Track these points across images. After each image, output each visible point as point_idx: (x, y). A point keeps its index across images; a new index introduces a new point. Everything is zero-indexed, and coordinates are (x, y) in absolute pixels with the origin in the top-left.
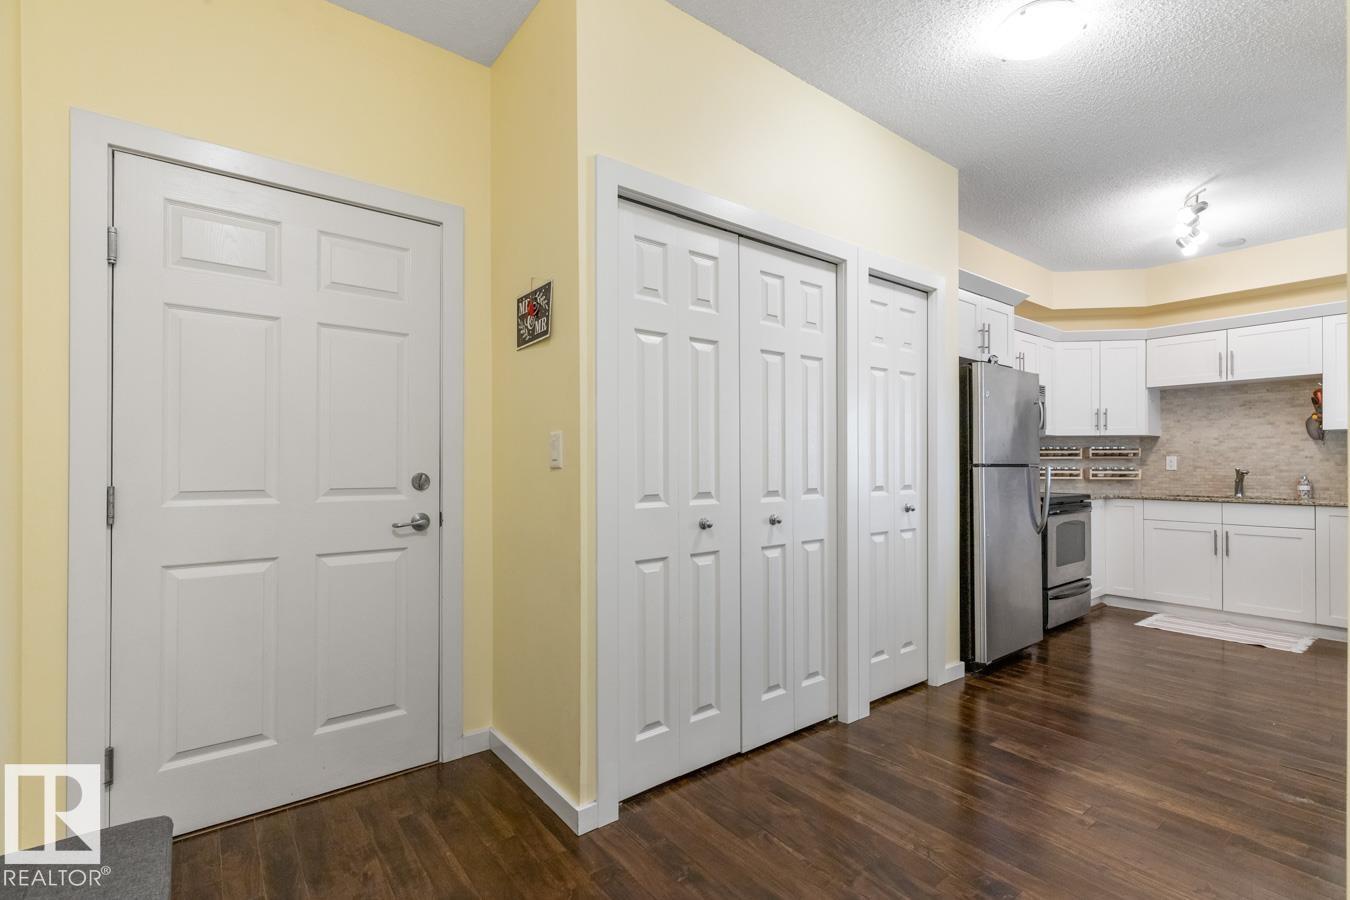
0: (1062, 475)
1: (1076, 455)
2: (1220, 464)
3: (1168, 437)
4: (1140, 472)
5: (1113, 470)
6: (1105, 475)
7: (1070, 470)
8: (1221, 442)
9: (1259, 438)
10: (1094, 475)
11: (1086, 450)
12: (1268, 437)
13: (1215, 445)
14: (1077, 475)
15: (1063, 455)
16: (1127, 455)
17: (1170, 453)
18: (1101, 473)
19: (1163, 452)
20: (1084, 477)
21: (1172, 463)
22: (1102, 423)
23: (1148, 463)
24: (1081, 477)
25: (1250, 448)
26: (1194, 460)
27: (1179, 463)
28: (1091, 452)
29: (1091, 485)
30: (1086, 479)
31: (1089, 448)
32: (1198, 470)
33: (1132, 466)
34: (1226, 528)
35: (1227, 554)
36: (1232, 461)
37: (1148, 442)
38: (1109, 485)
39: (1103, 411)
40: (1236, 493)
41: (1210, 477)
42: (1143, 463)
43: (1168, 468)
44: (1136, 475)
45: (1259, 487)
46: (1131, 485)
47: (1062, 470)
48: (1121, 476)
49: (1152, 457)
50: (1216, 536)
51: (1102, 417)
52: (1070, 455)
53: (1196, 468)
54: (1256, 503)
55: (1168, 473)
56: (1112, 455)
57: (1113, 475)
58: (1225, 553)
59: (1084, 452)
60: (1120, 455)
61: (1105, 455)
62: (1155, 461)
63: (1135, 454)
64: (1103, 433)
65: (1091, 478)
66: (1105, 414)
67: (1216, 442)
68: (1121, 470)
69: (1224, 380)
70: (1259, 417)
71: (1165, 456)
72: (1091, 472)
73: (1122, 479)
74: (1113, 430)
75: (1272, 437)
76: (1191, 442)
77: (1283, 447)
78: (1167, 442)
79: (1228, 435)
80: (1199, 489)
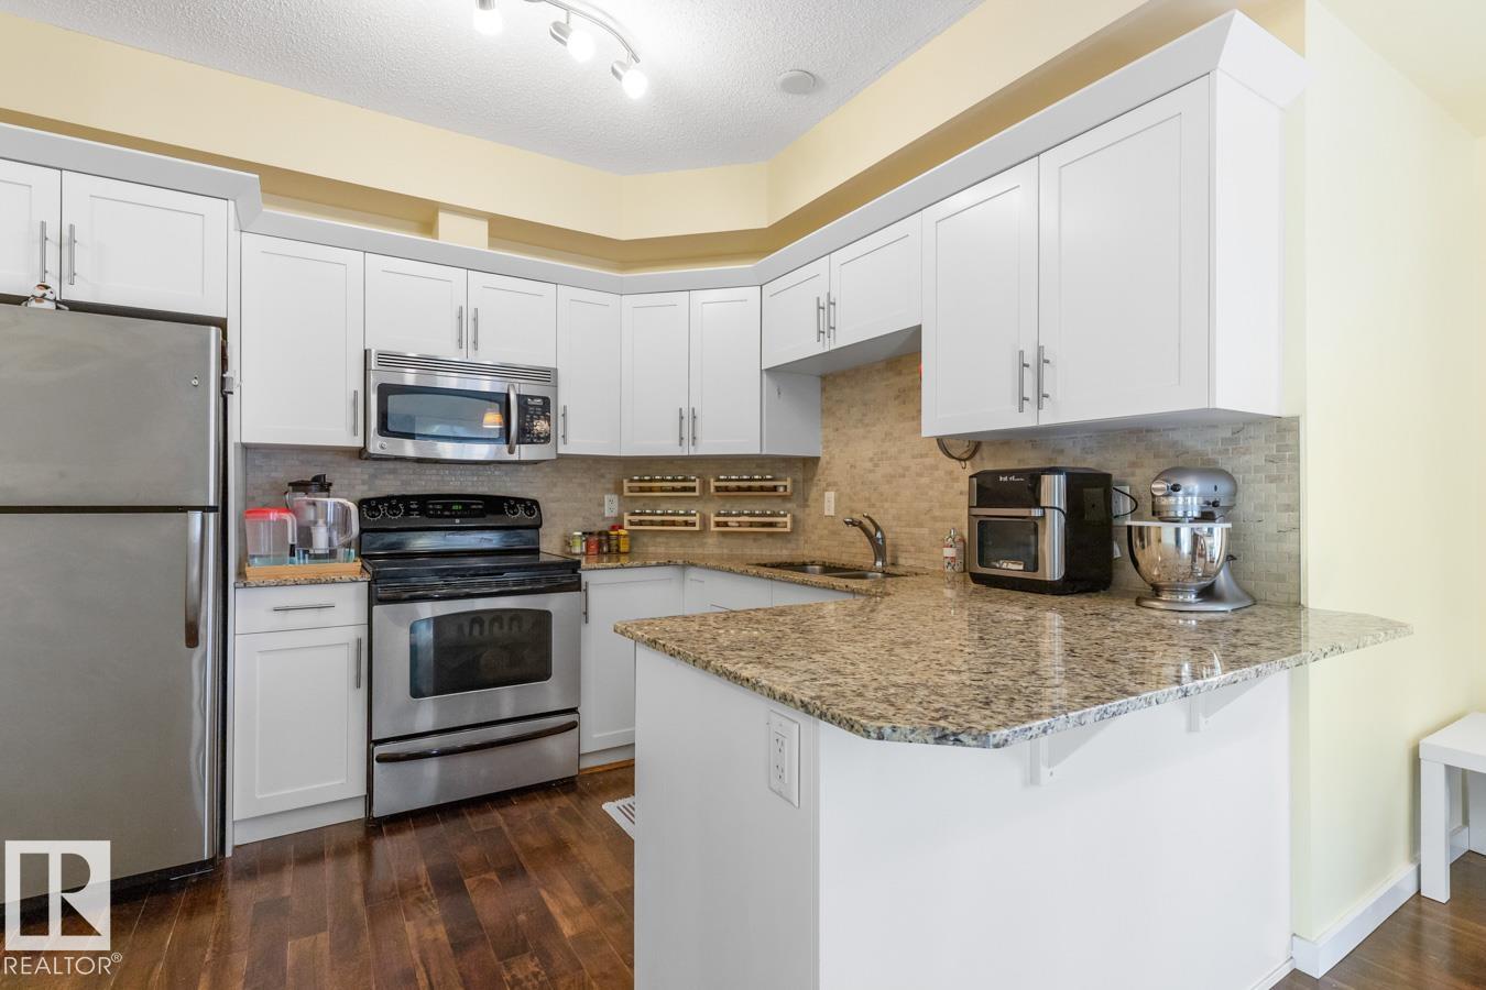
0: (673, 523)
1: (693, 489)
3: (828, 458)
4: (791, 519)
5: (752, 515)
6: (740, 524)
8: (875, 465)
9: (914, 457)
10: (717, 524)
11: (705, 480)
12: (922, 456)
13: (870, 471)
14: (693, 524)
15: (675, 489)
16: (772, 489)
17: (828, 486)
18: (734, 521)
19: (824, 484)
20: (704, 527)
21: (830, 503)
23: (808, 500)
25: (904, 476)
26: (851, 498)
27: (837, 503)
28: (714, 484)
31: (709, 477)
36: (886, 500)
38: (755, 540)
42: (805, 503)
43: (826, 514)
44: (785, 524)
45: (912, 549)
52: (684, 490)
55: (822, 522)
56: (749, 489)
57: (751, 524)
59: (702, 485)
60: (763, 489)
61: (739, 489)
62: (815, 499)
63: (785, 488)
65: (714, 528)
66: (694, 418)
67: (871, 465)
68: (764, 515)
71: (822, 491)
72: (713, 519)
74: (708, 446)
75: (926, 455)
76: (848, 466)
77: (936, 474)
78: (828, 463)
79: (882, 453)
80: (854, 550)
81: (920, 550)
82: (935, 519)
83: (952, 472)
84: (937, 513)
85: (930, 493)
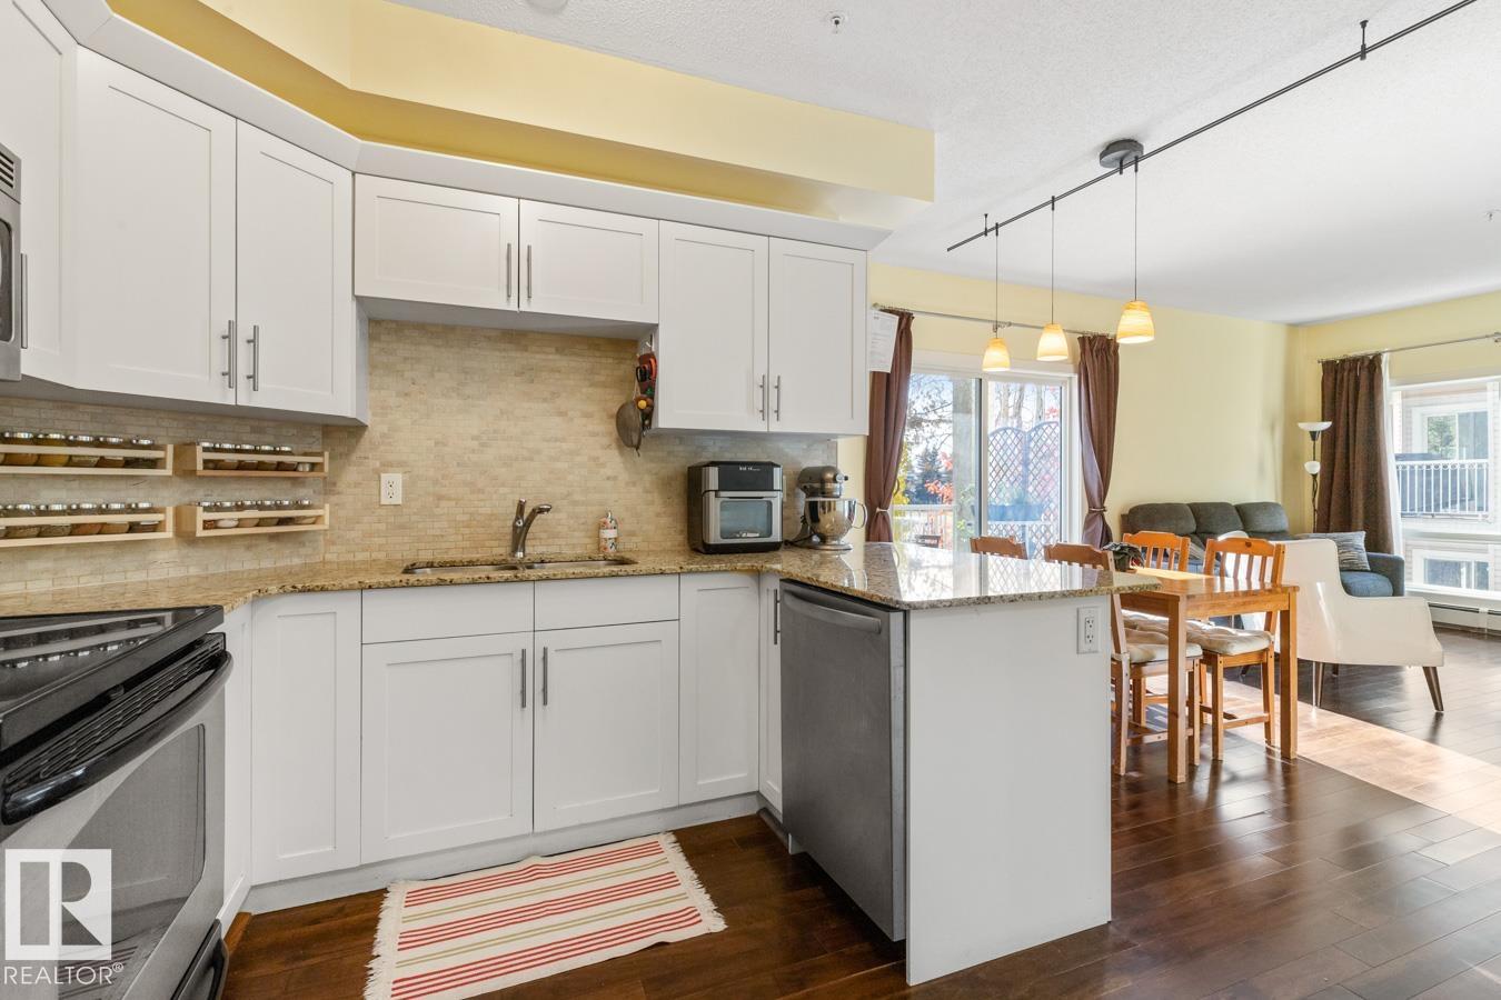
0: (102, 529)
1: (152, 464)
2: (481, 491)
3: (385, 429)
4: (325, 512)
5: (261, 507)
6: (240, 524)
7: (130, 510)
8: (483, 445)
9: (544, 440)
10: (209, 525)
11: (184, 450)
12: (556, 440)
13: (473, 451)
14: (154, 528)
15: (103, 462)
16: (293, 468)
17: (388, 466)
18: (228, 518)
19: (374, 463)
20: (178, 532)
21: (393, 487)
22: (243, 368)
23: (341, 486)
24: (169, 533)
25: (532, 460)
26: (436, 482)
27: (408, 489)
28: (201, 456)
29: (197, 554)
30: (186, 537)
31: (193, 444)
32: (443, 504)
33: (305, 494)
34: (543, 640)
35: (545, 703)
36: (503, 485)
37: (340, 433)
38: (249, 548)
39: (244, 332)
40: (515, 550)
41: (466, 518)
42: (329, 487)
43: (384, 500)
44: (317, 520)
46: (303, 544)
47: (100, 511)
48: (282, 521)
49: (351, 474)
50: (523, 661)
51: (243, 352)
52: (129, 463)
53: (440, 498)
54: (596, 577)
55: (383, 512)
56: (260, 466)
57: (261, 523)
58: (539, 698)
59: (176, 456)
60: (280, 466)
61: (241, 466)
62: (357, 485)
63: (313, 466)
64: (245, 398)
65: (200, 533)
66: (253, 341)
67: (475, 444)
68: (279, 507)
69: (513, 307)
70: (545, 400)
71: (377, 474)
72: (202, 516)
73: (283, 527)
74: (272, 395)
75: (563, 440)
76: (432, 443)
77: (578, 459)
78: (383, 436)
79: (495, 432)
80: (444, 545)
81: (556, 536)
82: (575, 503)
83: (598, 458)
84: (577, 497)
85: (570, 477)
